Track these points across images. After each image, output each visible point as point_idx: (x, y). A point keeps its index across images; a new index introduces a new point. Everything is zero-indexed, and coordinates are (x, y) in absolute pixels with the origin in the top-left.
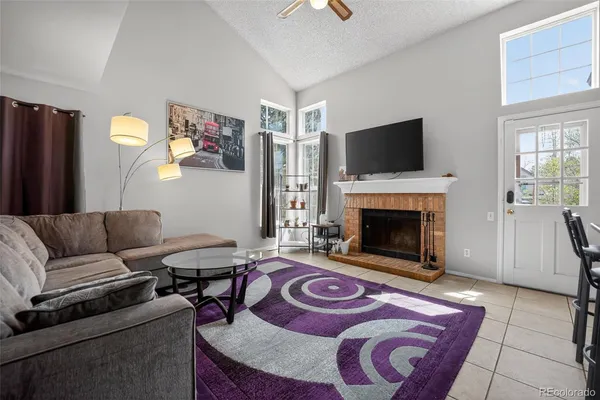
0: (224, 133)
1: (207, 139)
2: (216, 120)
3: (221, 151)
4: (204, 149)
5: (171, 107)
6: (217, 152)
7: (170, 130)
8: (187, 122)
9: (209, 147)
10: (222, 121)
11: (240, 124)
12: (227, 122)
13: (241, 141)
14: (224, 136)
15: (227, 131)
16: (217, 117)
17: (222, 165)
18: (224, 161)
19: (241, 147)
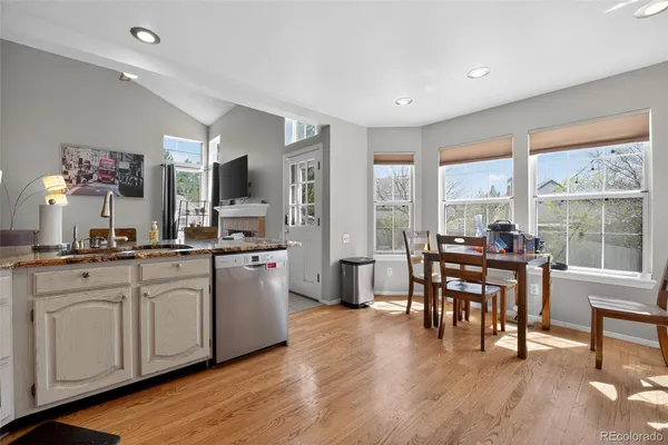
0: (121, 167)
1: (102, 172)
2: (111, 157)
3: (117, 182)
4: (99, 181)
5: (64, 149)
6: (113, 183)
7: (64, 168)
8: (81, 160)
9: (104, 179)
10: (118, 156)
11: (139, 159)
12: (124, 157)
13: (139, 173)
14: (120, 170)
15: (124, 165)
16: (112, 154)
17: (118, 193)
18: (120, 189)
19: (140, 177)
